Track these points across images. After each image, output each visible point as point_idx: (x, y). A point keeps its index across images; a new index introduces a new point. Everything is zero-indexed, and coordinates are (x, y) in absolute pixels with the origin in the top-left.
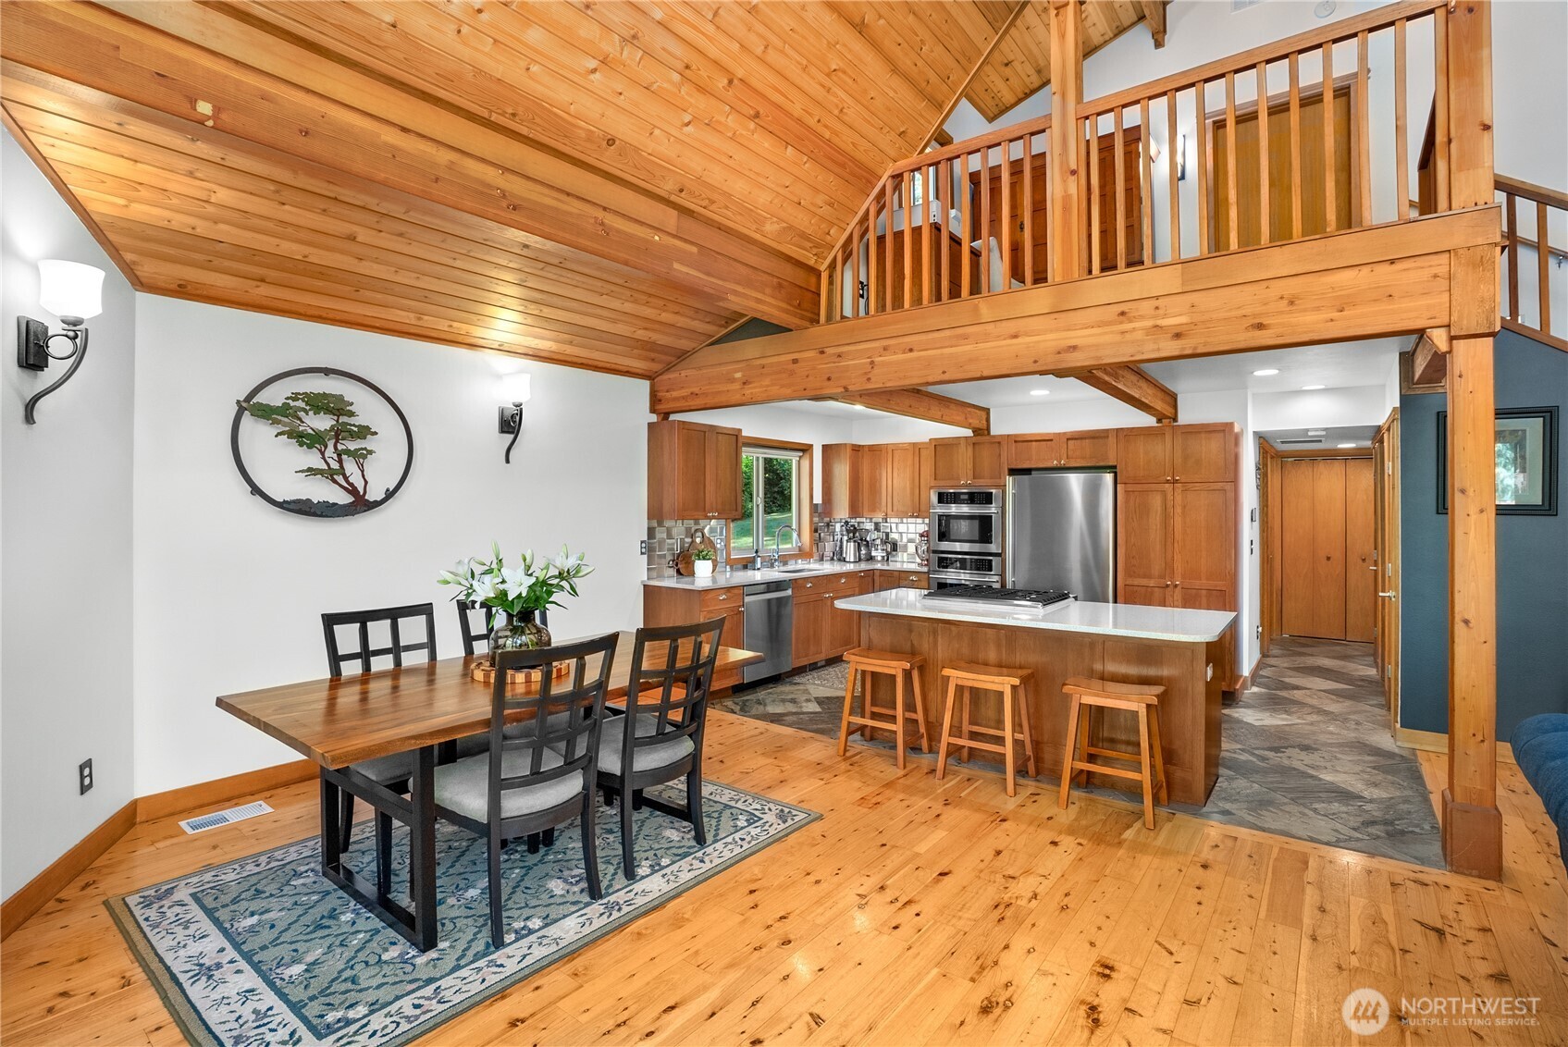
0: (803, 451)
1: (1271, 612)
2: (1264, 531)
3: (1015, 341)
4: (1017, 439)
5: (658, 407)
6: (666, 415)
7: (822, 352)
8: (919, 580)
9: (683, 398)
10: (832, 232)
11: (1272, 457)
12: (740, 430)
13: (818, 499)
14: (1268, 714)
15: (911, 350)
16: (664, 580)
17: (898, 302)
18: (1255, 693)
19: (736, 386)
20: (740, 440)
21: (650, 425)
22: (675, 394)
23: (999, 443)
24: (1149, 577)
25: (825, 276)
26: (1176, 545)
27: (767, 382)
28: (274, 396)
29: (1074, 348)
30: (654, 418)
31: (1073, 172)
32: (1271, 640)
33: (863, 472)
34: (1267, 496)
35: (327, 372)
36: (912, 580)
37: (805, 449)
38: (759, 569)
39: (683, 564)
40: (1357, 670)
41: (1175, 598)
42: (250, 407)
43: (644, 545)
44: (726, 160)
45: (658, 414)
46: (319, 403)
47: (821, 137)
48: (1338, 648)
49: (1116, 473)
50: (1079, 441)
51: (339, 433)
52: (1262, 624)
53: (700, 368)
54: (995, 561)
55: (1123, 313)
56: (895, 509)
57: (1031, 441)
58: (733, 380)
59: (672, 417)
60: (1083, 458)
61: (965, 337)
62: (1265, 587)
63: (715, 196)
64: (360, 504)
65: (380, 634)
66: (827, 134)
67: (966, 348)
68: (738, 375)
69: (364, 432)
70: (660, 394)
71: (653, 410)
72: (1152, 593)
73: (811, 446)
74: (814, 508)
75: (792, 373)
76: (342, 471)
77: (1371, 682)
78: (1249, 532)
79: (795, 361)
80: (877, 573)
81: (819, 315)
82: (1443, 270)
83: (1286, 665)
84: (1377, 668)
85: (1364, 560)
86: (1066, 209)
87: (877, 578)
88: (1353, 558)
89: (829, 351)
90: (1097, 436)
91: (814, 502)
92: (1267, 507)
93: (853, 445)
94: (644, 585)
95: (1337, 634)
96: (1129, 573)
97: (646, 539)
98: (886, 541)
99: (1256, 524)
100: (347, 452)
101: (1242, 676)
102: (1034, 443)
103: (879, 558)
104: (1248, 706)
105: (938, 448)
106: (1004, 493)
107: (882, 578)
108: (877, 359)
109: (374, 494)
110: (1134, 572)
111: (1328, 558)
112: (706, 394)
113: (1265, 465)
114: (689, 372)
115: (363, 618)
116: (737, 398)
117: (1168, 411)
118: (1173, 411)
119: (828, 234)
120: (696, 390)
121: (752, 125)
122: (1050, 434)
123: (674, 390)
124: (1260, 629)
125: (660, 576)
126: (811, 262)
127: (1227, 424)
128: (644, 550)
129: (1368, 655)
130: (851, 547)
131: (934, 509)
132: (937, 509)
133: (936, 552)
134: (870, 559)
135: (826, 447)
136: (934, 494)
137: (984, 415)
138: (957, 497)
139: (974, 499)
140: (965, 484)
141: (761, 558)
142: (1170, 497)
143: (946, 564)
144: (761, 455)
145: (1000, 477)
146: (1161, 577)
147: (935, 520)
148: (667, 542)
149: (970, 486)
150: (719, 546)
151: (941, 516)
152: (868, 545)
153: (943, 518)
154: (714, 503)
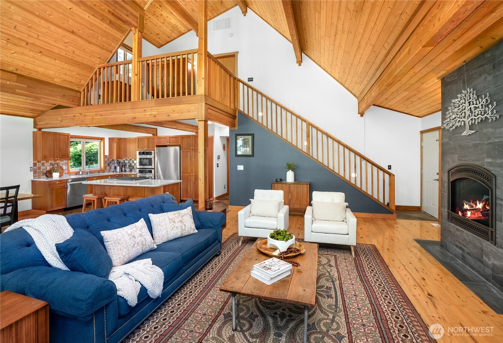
0: (101, 140)
3: (124, 115)
4: (158, 138)
5: (37, 127)
6: (40, 129)
7: (81, 114)
9: (44, 124)
10: (82, 81)
12: (69, 134)
13: (107, 153)
15: (102, 115)
16: (41, 179)
17: (112, 102)
19: (59, 122)
20: (69, 137)
21: (33, 132)
22: (41, 123)
23: (154, 138)
24: (187, 173)
25: (82, 93)
26: (193, 165)
27: (67, 121)
29: (135, 118)
30: (36, 130)
31: (136, 75)
33: (122, 146)
39: (49, 174)
41: (193, 179)
43: (31, 168)
44: (33, 63)
45: (37, 129)
47: (68, 58)
49: (180, 147)
50: (172, 138)
53: (49, 116)
54: (153, 170)
55: (145, 110)
56: (131, 156)
57: (161, 138)
58: (58, 120)
59: (43, 130)
60: (173, 143)
61: (114, 113)
63: (31, 72)
66: (71, 57)
67: (114, 116)
68: (59, 119)
70: (37, 123)
71: (35, 127)
72: (188, 177)
73: (104, 138)
74: (105, 157)
75: (73, 119)
78: (216, 161)
79: (74, 116)
80: (123, 175)
81: (80, 103)
82: (197, 107)
86: (135, 84)
89: (83, 114)
90: (176, 137)
91: (105, 155)
93: (117, 138)
94: (32, 181)
96: (183, 173)
98: (130, 166)
103: (128, 171)
105: (139, 139)
106: (155, 152)
108: (94, 117)
112: (51, 124)
114: (45, 117)
116: (59, 125)
119: (81, 82)
120: (48, 122)
121: (40, 54)
123: (41, 122)
125: (39, 177)
126: (77, 89)
128: (31, 170)
130: (118, 168)
131: (137, 156)
132: (138, 157)
133: (138, 168)
134: (125, 171)
135: (109, 138)
136: (138, 152)
137: (155, 130)
138: (143, 153)
139: (147, 153)
140: (145, 149)
141: (82, 171)
142: (192, 153)
143: (141, 172)
144: (84, 141)
145: (154, 148)
146: (190, 173)
147: (138, 160)
148: (42, 167)
149: (147, 150)
150: (64, 168)
151: (139, 158)
152: (125, 167)
153: (140, 159)
154: (58, 156)
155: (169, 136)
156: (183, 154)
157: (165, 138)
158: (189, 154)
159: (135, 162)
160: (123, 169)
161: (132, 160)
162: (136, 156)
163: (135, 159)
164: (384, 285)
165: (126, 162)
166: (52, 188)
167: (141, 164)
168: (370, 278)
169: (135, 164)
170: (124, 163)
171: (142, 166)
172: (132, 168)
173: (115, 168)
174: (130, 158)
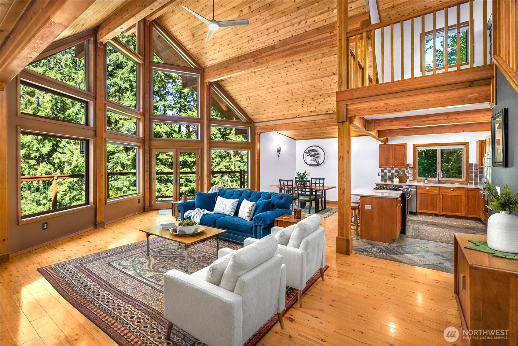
28: (307, 151)
35: (315, 146)
37: (466, 144)
42: (305, 152)
46: (312, 151)
51: (315, 154)
64: (318, 165)
65: (318, 181)
69: (318, 154)
73: (469, 143)
74: (469, 165)
76: (315, 160)
91: (470, 162)
97: (380, 172)
100: (316, 157)
109: (320, 162)
115: (316, 179)
141: (428, 180)
148: (388, 173)
150: (409, 175)
164: (116, 312)
168: (135, 311)
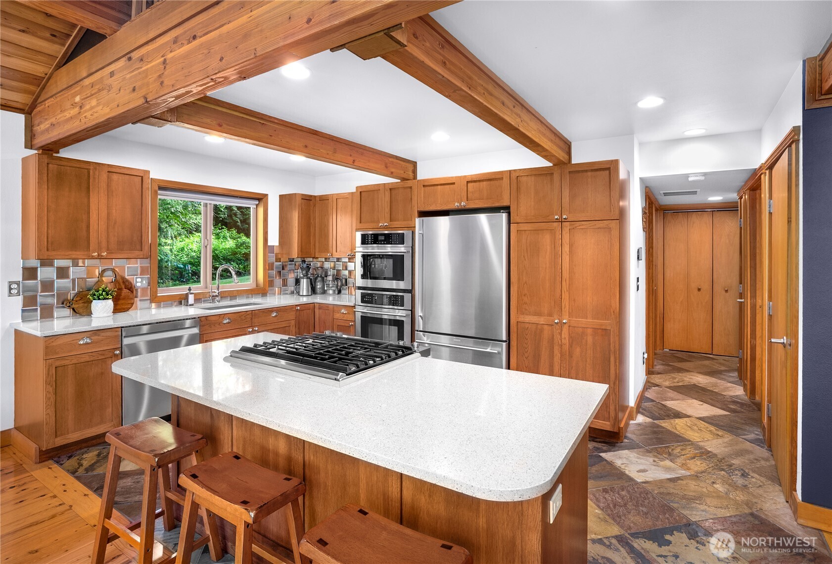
0: (259, 200)
1: (655, 332)
2: (649, 269)
4: (426, 184)
5: (35, 142)
7: (130, 59)
8: (348, 313)
9: (46, 131)
11: (657, 210)
12: (148, 172)
13: (274, 240)
14: (651, 460)
18: (639, 424)
21: (25, 160)
22: (42, 127)
23: (411, 188)
24: (539, 314)
26: (564, 283)
27: (94, 103)
30: (32, 153)
32: (655, 354)
33: (315, 218)
34: (652, 240)
36: (343, 313)
37: (261, 199)
38: (192, 305)
39: (80, 304)
40: (727, 389)
41: (563, 336)
45: (37, 149)
48: (707, 362)
49: (509, 213)
50: (478, 183)
52: (648, 351)
53: (55, 96)
54: (408, 297)
56: (338, 250)
57: (437, 185)
58: (74, 105)
60: (481, 199)
62: (651, 314)
70: (38, 129)
71: (29, 144)
72: (542, 330)
73: (266, 196)
74: (269, 249)
75: (110, 88)
77: (742, 405)
78: (636, 270)
80: (317, 306)
83: (667, 383)
84: (745, 386)
85: (726, 291)
87: (317, 311)
88: (718, 288)
89: (134, 55)
90: (493, 179)
91: (270, 244)
92: (652, 249)
93: (303, 195)
95: (706, 348)
96: (521, 311)
98: (337, 278)
99: (643, 263)
101: (627, 407)
102: (439, 187)
103: (331, 293)
104: (632, 447)
105: (362, 193)
106: (413, 233)
107: (321, 311)
110: (526, 310)
111: (699, 290)
112: (59, 124)
113: (651, 213)
117: (561, 155)
118: (568, 157)
122: (452, 177)
123: (41, 123)
124: (646, 356)
125: (47, 317)
127: (612, 161)
128: (17, 291)
129: (733, 370)
130: (304, 283)
131: (357, 249)
132: (360, 250)
133: (360, 288)
134: (324, 292)
135: (282, 197)
136: (358, 236)
137: (411, 167)
138: (375, 239)
139: (388, 239)
140: (383, 226)
141: (195, 294)
142: (558, 236)
143: (367, 299)
144: (208, 202)
145: (411, 219)
146: (550, 315)
147: (359, 259)
148: (59, 283)
149: (386, 228)
150: (139, 284)
151: (363, 256)
152: (323, 281)
153: (366, 257)
154: (104, 244)
155: (465, 176)
156: (519, 241)
157: (449, 183)
158: (546, 239)
159: (351, 266)
160: (319, 286)
161: (344, 260)
162: (353, 248)
163: (352, 258)
165: (327, 265)
166: (58, 363)
167: (368, 272)
169: (350, 272)
170: (322, 268)
171: (369, 281)
172: (342, 285)
173: (297, 282)
174: (336, 255)
